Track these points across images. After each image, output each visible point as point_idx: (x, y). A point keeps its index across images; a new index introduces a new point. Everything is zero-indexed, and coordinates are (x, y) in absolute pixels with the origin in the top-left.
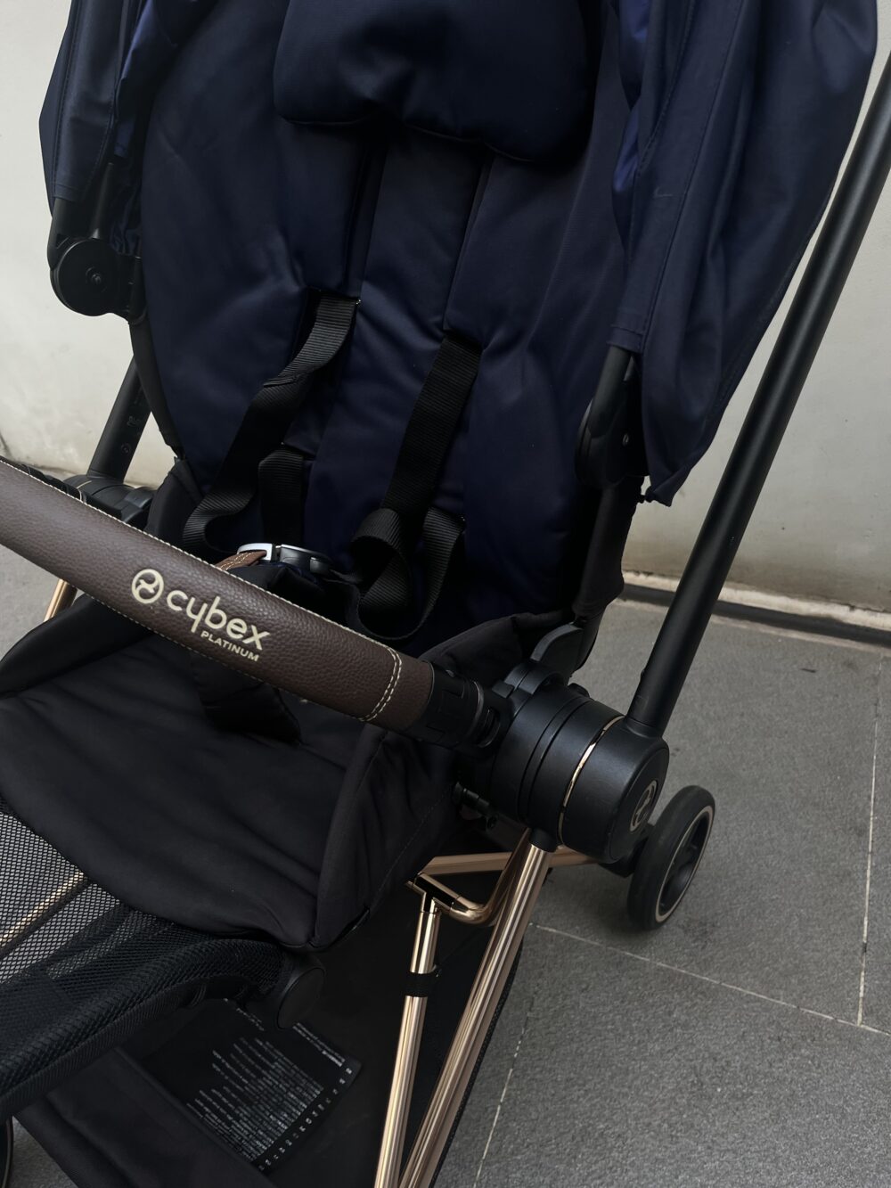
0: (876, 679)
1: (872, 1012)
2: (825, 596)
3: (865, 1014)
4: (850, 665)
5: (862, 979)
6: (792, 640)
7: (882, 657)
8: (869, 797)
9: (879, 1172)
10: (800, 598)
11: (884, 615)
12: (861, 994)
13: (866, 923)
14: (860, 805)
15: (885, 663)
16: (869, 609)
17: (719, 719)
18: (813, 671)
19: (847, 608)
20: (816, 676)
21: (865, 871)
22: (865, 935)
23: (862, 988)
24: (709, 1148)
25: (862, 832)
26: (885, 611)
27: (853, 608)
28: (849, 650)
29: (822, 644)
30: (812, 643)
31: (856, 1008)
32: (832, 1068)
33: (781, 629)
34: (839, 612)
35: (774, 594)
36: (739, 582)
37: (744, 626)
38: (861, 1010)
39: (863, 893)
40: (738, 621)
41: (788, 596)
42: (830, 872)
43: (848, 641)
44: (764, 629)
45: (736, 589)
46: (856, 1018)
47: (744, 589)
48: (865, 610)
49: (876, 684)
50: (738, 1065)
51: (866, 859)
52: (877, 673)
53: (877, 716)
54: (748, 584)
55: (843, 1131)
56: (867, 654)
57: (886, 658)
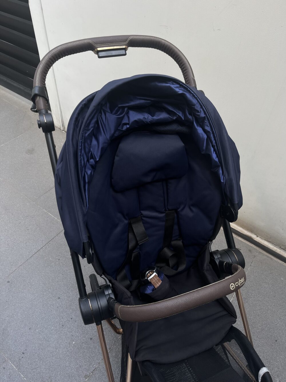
0: (255, 256)
2: (252, 231)
4: (250, 251)
6: (239, 240)
7: (259, 251)
10: (245, 230)
15: (259, 253)
26: (265, 240)
27: (257, 236)
28: (252, 247)
29: (246, 243)
30: (243, 242)
33: (237, 236)
34: (254, 236)
35: (239, 226)
43: (253, 245)
48: (260, 238)
49: (254, 258)
51: (231, 298)
52: (256, 255)
53: (250, 265)
56: (256, 249)
57: (260, 252)
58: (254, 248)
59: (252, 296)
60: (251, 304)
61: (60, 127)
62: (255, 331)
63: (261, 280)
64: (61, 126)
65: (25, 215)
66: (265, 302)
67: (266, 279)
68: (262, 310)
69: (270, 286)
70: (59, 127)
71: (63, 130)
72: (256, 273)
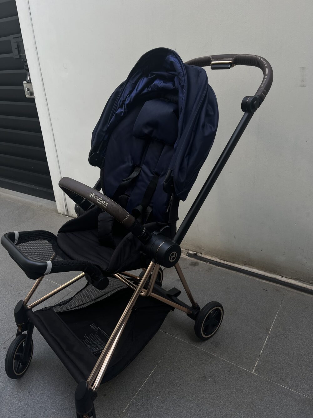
0: (284, 295)
1: (257, 370)
2: (275, 272)
3: (255, 370)
4: (278, 290)
5: (257, 362)
6: (263, 282)
8: (273, 322)
9: (248, 406)
10: (268, 272)
11: (291, 280)
12: (256, 366)
13: (262, 350)
14: (270, 323)
16: (287, 278)
17: (236, 297)
18: (266, 290)
19: (281, 276)
20: (267, 291)
21: (266, 338)
22: (261, 353)
23: (256, 364)
24: (203, 392)
25: (268, 329)
26: (291, 279)
27: (282, 277)
28: (279, 287)
29: (271, 284)
30: (268, 284)
31: (253, 369)
32: (242, 380)
33: (260, 279)
34: (279, 277)
35: (260, 270)
36: (251, 266)
37: (250, 277)
38: (254, 369)
39: (264, 343)
40: (249, 276)
41: (265, 271)
42: (256, 337)
43: (279, 285)
44: (255, 278)
45: (250, 268)
46: (252, 371)
47: (252, 268)
50: (217, 375)
51: (267, 336)
52: (285, 293)
53: (281, 303)
54: (254, 266)
55: (241, 395)
56: (284, 288)
57: (288, 290)
58: (281, 287)
59: (290, 331)
60: (291, 339)
61: (64, 213)
62: (302, 365)
63: (297, 315)
64: (64, 211)
65: (26, 286)
66: (306, 335)
67: (302, 314)
68: (305, 343)
69: (309, 320)
70: (62, 213)
71: (66, 215)
72: (290, 309)
